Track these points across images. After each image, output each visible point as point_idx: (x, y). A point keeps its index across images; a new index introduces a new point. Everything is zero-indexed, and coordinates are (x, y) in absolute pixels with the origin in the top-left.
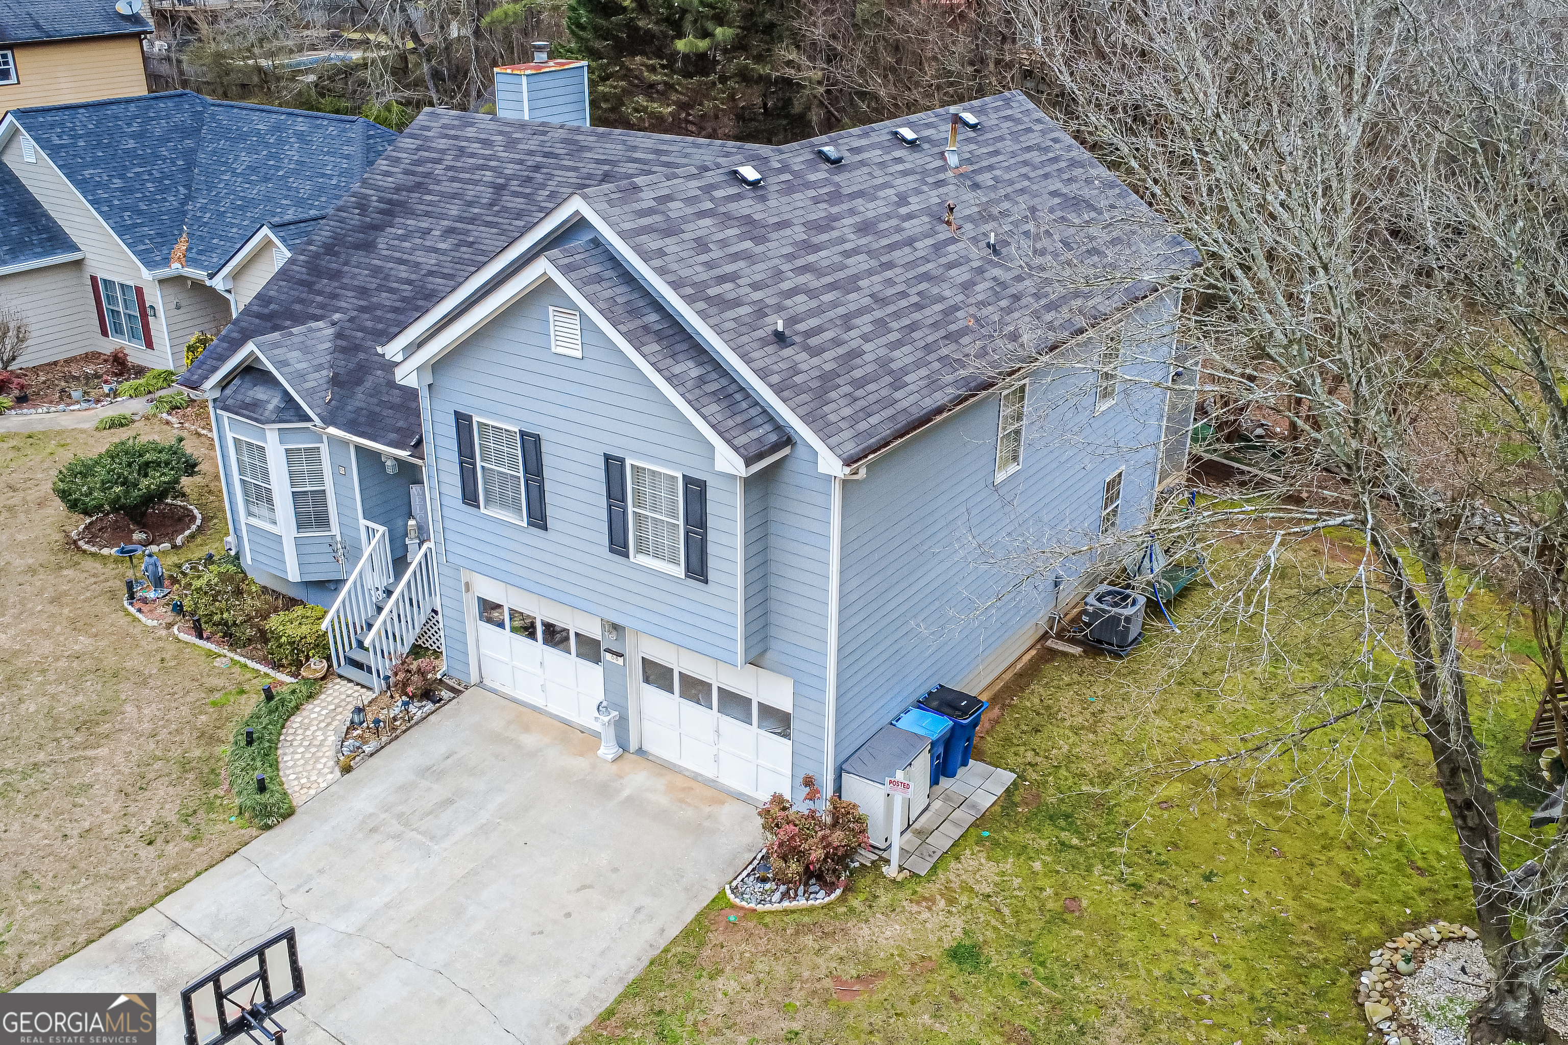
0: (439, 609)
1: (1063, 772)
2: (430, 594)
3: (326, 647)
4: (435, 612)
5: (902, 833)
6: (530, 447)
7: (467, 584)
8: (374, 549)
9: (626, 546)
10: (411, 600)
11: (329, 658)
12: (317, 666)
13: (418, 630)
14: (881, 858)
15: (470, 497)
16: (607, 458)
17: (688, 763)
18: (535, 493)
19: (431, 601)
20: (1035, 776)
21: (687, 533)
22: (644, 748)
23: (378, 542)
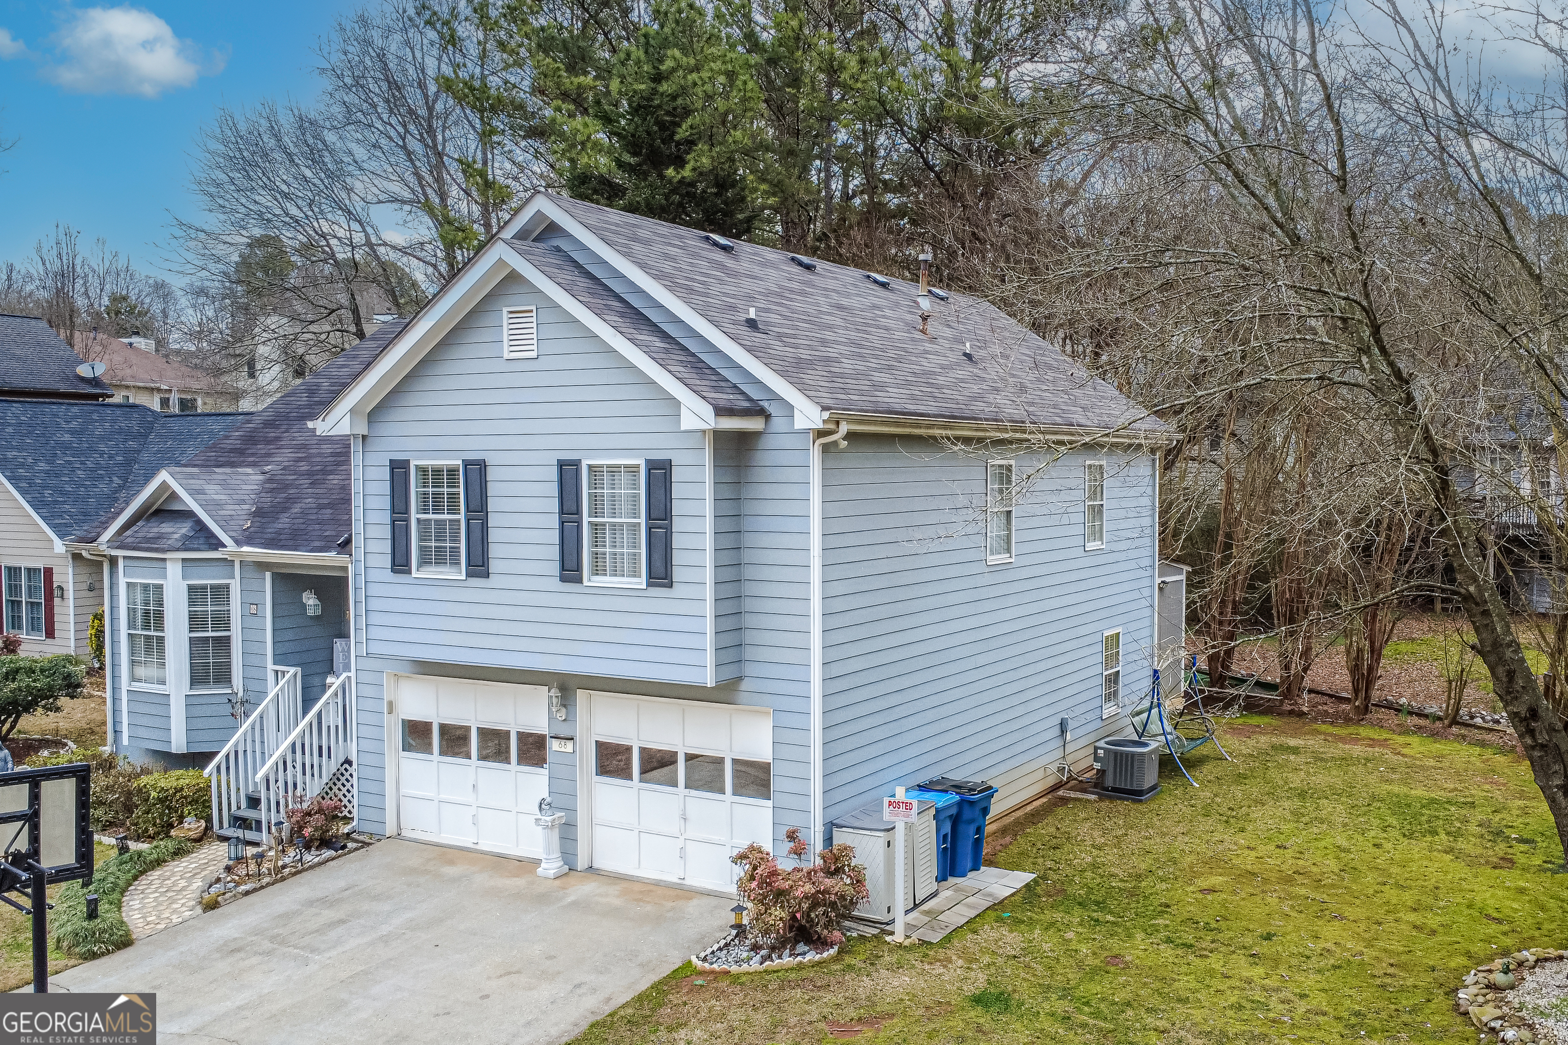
0: (354, 758)
1: (1089, 874)
2: (345, 740)
3: (207, 805)
4: (348, 762)
5: (907, 912)
6: (474, 477)
7: (390, 704)
8: (282, 689)
9: (579, 568)
10: (320, 748)
11: (209, 819)
12: (192, 826)
13: (325, 779)
14: (883, 931)
15: (400, 564)
16: (561, 464)
17: (649, 872)
18: (476, 534)
19: (346, 747)
20: (1056, 877)
21: (649, 529)
22: (595, 866)
23: (288, 682)
